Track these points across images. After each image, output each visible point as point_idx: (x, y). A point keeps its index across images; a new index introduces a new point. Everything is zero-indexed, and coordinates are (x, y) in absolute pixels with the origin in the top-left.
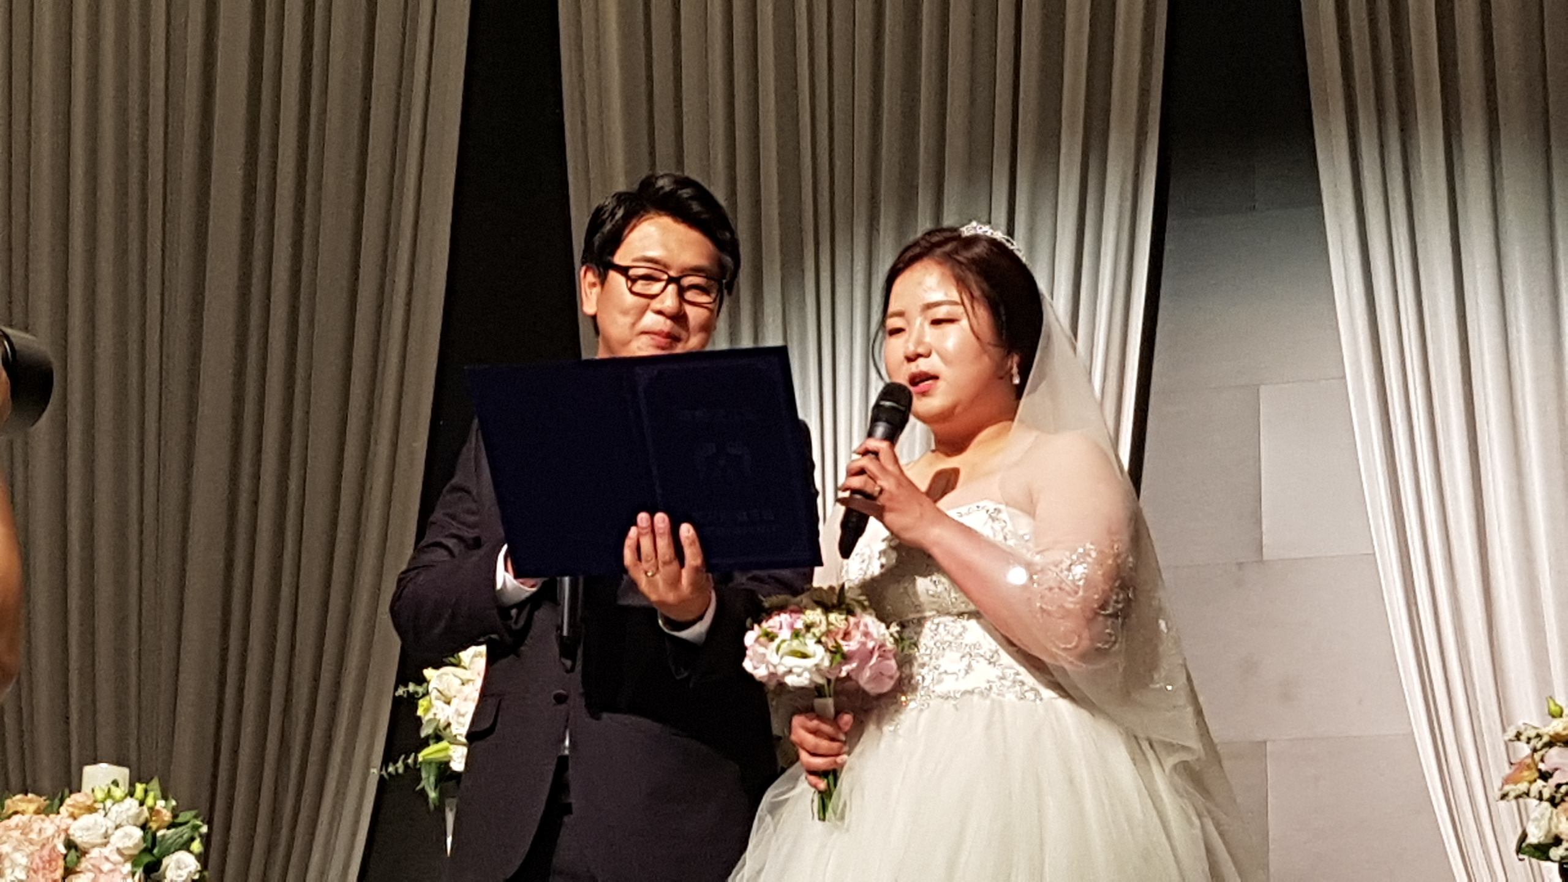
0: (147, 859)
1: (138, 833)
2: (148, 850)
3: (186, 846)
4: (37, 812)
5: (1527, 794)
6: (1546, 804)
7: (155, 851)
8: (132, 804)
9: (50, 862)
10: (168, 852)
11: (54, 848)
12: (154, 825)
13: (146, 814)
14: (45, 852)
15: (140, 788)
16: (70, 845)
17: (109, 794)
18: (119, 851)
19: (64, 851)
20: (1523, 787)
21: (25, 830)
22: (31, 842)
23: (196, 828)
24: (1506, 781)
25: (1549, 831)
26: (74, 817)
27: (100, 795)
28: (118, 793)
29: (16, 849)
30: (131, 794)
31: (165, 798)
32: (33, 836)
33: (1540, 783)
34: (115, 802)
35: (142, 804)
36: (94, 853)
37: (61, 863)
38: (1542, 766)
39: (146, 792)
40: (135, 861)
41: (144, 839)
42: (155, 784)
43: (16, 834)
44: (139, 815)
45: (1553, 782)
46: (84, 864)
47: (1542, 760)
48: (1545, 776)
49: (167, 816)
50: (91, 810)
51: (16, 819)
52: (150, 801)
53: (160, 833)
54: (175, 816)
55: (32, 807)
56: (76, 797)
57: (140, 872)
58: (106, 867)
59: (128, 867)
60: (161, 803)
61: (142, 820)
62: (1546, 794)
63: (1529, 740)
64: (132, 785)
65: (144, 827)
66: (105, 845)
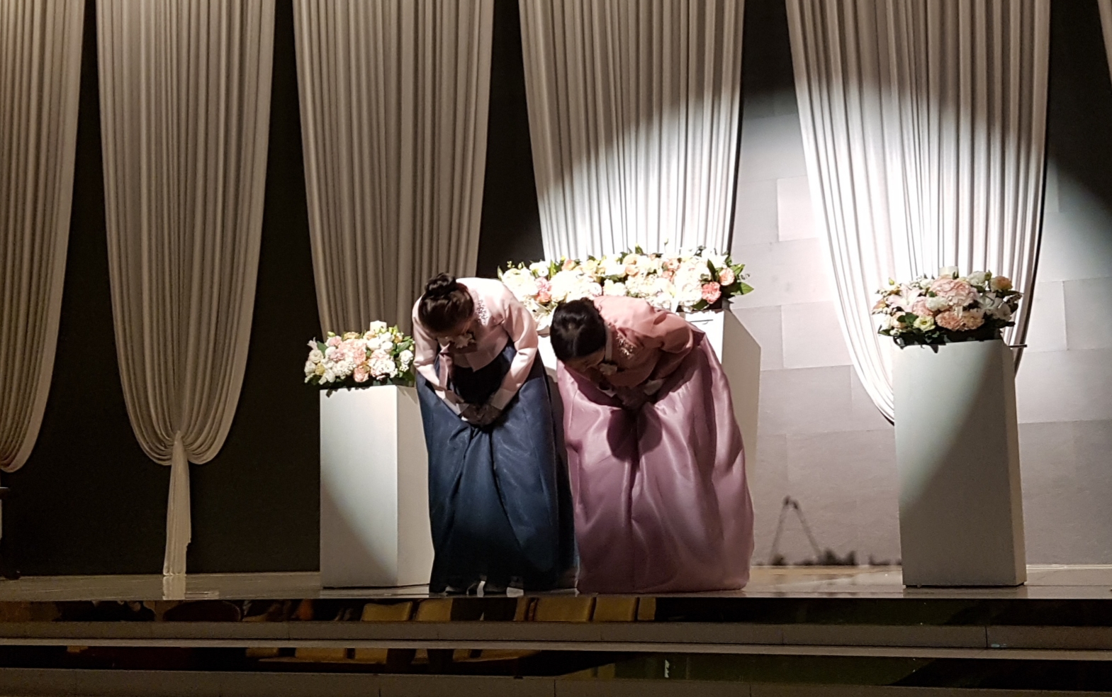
0: (395, 353)
1: (392, 344)
2: (395, 350)
3: (408, 348)
4: (356, 338)
5: (882, 312)
6: (889, 316)
7: (397, 350)
8: (388, 335)
9: (361, 355)
10: (400, 351)
11: (362, 350)
12: (396, 341)
13: (393, 338)
14: (359, 351)
15: (390, 329)
16: (368, 349)
17: (380, 331)
18: (385, 351)
19: (365, 351)
20: (880, 309)
21: (352, 344)
22: (354, 348)
23: (411, 342)
24: (874, 308)
25: (890, 325)
26: (368, 339)
27: (377, 331)
28: (384, 330)
29: (349, 351)
30: (388, 331)
31: (400, 332)
32: (355, 346)
33: (886, 309)
34: (383, 333)
35: (392, 334)
36: (376, 352)
37: (365, 355)
38: (887, 302)
39: (393, 330)
40: (390, 354)
41: (393, 346)
42: (396, 327)
43: (349, 346)
44: (391, 338)
45: (891, 307)
46: (373, 356)
47: (887, 300)
48: (888, 306)
49: (401, 338)
50: (374, 337)
51: (348, 341)
52: (394, 333)
53: (398, 344)
54: (403, 338)
55: (354, 337)
56: (368, 333)
57: (392, 357)
58: (380, 356)
59: (388, 356)
60: (398, 334)
61: (392, 340)
62: (889, 312)
63: (882, 293)
64: (388, 327)
65: (393, 342)
66: (379, 348)
